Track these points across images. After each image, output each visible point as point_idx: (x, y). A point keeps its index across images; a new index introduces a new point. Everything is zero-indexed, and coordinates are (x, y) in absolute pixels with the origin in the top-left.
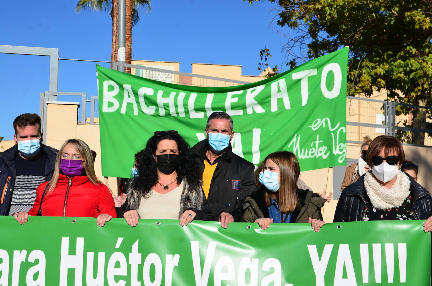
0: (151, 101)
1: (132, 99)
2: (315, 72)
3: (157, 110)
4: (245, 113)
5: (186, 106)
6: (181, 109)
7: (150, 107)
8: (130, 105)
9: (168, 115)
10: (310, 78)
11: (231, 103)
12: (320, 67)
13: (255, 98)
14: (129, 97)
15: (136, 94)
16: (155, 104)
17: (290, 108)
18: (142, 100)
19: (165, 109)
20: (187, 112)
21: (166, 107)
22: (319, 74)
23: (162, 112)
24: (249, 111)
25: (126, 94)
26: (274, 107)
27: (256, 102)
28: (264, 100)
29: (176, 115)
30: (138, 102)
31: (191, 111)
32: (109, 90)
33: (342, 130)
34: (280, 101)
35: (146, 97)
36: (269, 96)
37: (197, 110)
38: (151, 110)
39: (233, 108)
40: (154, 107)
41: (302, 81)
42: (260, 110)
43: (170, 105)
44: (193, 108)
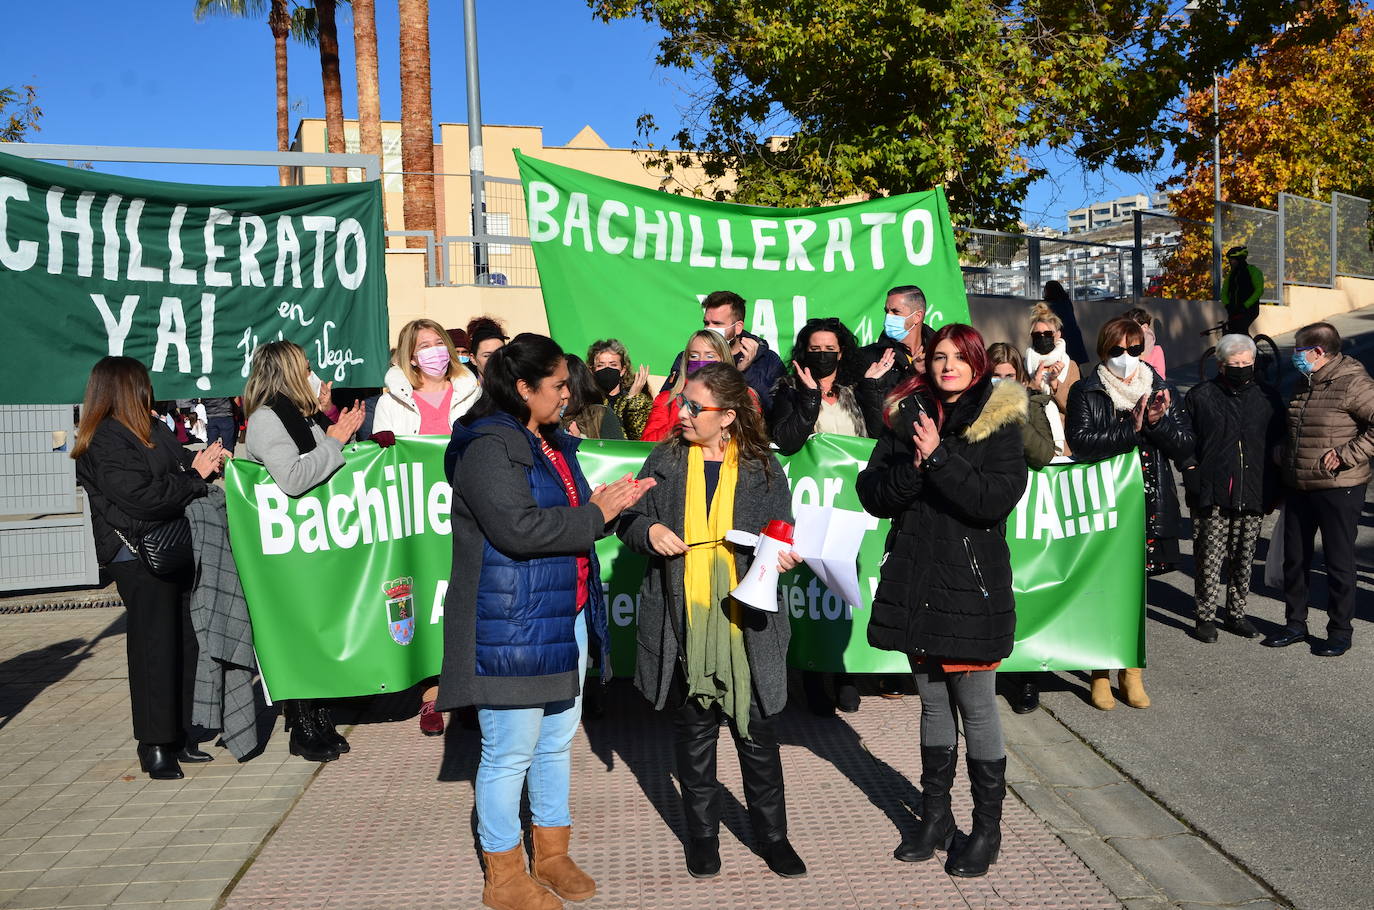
0: (621, 227)
1: (584, 222)
2: (892, 219)
3: (630, 246)
4: (783, 268)
5: (688, 240)
6: (678, 247)
7: (617, 238)
8: (577, 233)
9: (650, 256)
10: (885, 227)
11: (766, 247)
12: (900, 212)
13: (804, 244)
14: (577, 216)
15: (594, 211)
16: (630, 234)
17: (852, 269)
18: (603, 224)
19: (647, 244)
20: (686, 254)
21: (651, 240)
22: (899, 222)
23: (639, 251)
24: (790, 266)
25: (571, 211)
26: (829, 265)
27: (805, 252)
28: (815, 249)
29: (664, 258)
30: (594, 229)
31: (696, 252)
32: (539, 201)
33: (937, 316)
34: (838, 255)
35: (614, 221)
36: (824, 245)
37: (706, 252)
38: (615, 245)
39: (769, 254)
40: (625, 240)
41: (873, 228)
42: (806, 266)
43: (658, 236)
44: (701, 246)
